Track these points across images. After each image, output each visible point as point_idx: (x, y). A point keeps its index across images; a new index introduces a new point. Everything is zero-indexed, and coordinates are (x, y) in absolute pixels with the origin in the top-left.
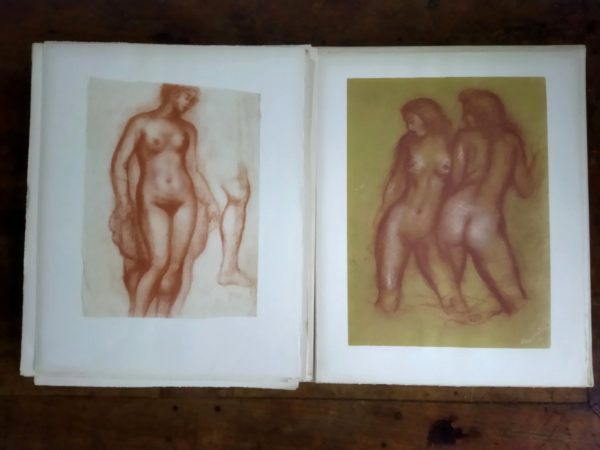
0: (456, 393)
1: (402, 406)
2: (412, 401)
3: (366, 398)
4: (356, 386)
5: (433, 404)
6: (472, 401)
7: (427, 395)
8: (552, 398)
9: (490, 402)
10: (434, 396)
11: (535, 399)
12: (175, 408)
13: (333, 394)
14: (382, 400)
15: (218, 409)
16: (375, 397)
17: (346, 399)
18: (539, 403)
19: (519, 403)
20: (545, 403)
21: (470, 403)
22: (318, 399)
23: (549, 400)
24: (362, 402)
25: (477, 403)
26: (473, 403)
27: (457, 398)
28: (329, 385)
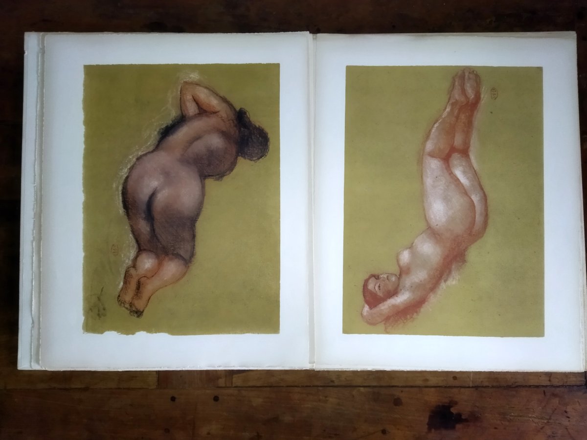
0: (455, 378)
1: (402, 391)
2: (412, 387)
3: (365, 385)
4: (355, 373)
5: (433, 389)
6: (471, 385)
7: (427, 380)
8: (550, 381)
9: (488, 386)
10: (433, 381)
11: (533, 382)
12: (173, 399)
13: (333, 381)
14: (381, 387)
15: (216, 399)
16: (375, 384)
17: (345, 386)
18: (537, 387)
19: (517, 387)
20: (543, 386)
21: (469, 387)
22: (318, 386)
23: (548, 383)
24: (362, 389)
25: (476, 387)
26: (472, 387)
27: (457, 383)
28: (328, 372)
